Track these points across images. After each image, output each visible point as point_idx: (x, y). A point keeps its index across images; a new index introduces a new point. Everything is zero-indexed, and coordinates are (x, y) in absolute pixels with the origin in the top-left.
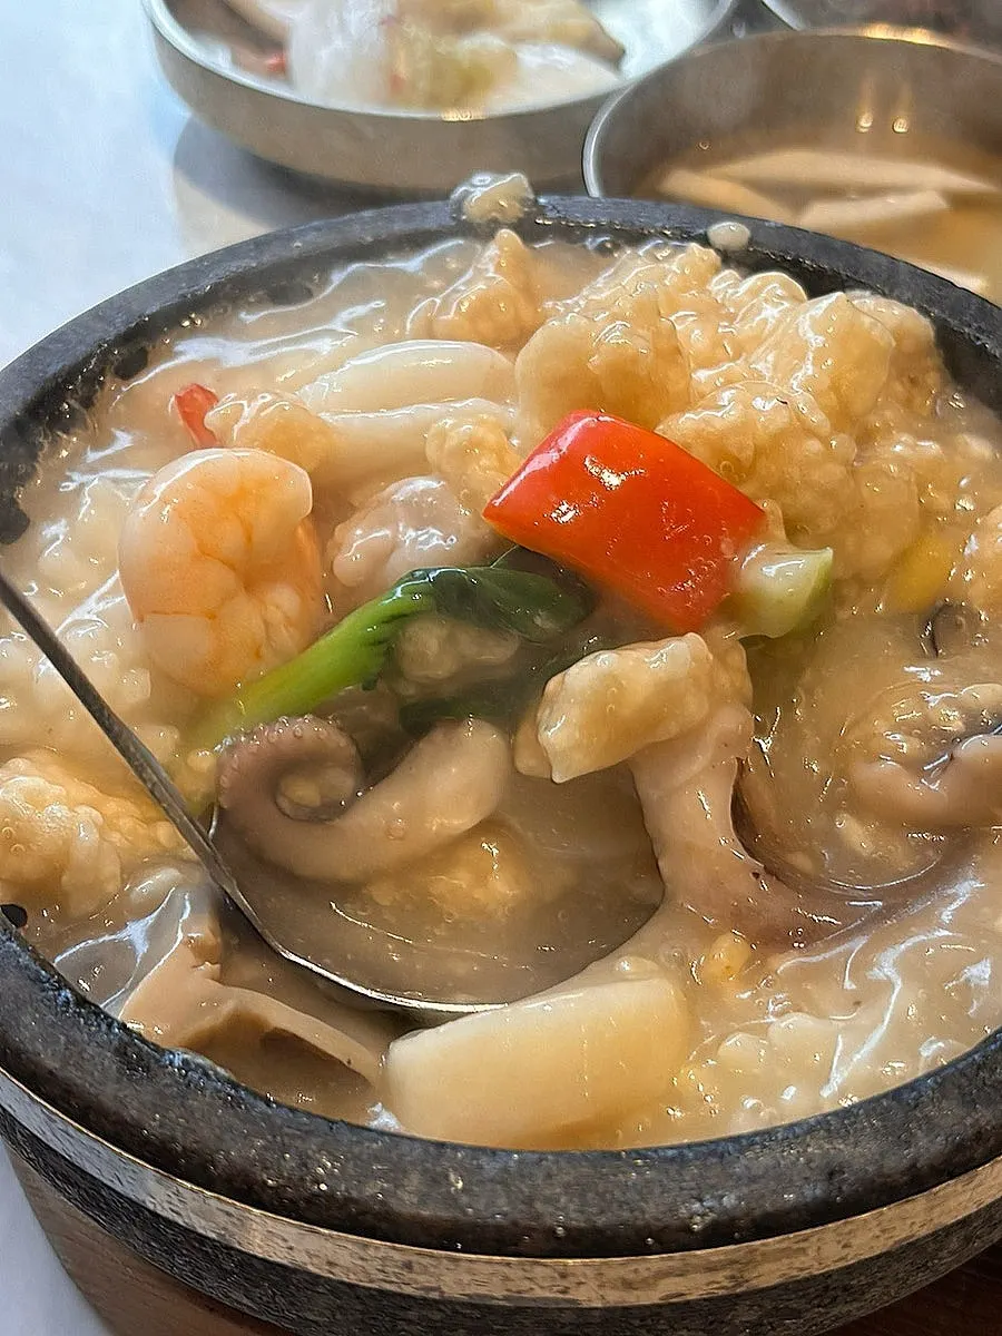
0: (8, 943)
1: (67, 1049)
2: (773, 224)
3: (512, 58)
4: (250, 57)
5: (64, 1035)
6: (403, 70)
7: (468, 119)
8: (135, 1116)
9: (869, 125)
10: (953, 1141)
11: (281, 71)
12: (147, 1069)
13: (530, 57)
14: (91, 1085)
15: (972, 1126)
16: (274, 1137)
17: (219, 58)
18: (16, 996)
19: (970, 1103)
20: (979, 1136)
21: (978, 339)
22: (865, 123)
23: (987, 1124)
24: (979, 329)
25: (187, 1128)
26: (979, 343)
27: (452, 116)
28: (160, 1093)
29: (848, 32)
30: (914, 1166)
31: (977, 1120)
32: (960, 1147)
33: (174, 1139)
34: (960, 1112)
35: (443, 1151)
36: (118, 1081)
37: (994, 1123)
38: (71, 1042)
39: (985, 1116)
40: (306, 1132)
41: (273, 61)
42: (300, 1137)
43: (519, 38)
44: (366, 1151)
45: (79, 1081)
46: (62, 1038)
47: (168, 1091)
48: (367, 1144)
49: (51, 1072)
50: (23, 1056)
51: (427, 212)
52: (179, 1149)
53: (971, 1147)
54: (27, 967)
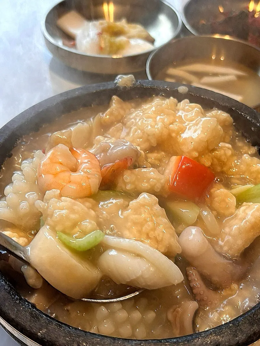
0: (2, 282)
1: (17, 312)
2: (193, 87)
3: (128, 42)
4: (67, 42)
5: (16, 308)
6: (103, 45)
7: (118, 58)
8: (35, 332)
9: (214, 58)
10: (248, 336)
11: (74, 46)
12: (38, 318)
13: (133, 42)
14: (23, 323)
15: (253, 331)
16: (71, 337)
17: (60, 43)
18: (4, 297)
19: (252, 324)
20: (255, 334)
21: (245, 116)
22: (213, 58)
23: (256, 331)
24: (245, 113)
25: (48, 335)
26: (245, 117)
27: (115, 57)
28: (41, 325)
29: (208, 36)
30: (238, 343)
31: (254, 330)
32: (250, 337)
33: (45, 338)
34: (250, 327)
35: (115, 341)
36: (30, 321)
37: (258, 330)
38: (18, 310)
39: (256, 328)
40: (79, 336)
41: (72, 43)
42: (77, 337)
43: (130, 37)
44: (95, 341)
45: (20, 322)
46: (16, 309)
47: (43, 324)
48: (95, 339)
49: (13, 319)
50: (6, 314)
51: (109, 84)
52: (46, 340)
53: (253, 337)
54: (7, 289)
